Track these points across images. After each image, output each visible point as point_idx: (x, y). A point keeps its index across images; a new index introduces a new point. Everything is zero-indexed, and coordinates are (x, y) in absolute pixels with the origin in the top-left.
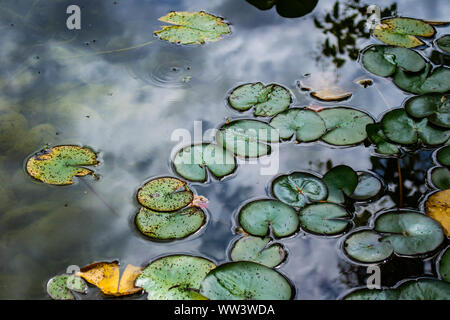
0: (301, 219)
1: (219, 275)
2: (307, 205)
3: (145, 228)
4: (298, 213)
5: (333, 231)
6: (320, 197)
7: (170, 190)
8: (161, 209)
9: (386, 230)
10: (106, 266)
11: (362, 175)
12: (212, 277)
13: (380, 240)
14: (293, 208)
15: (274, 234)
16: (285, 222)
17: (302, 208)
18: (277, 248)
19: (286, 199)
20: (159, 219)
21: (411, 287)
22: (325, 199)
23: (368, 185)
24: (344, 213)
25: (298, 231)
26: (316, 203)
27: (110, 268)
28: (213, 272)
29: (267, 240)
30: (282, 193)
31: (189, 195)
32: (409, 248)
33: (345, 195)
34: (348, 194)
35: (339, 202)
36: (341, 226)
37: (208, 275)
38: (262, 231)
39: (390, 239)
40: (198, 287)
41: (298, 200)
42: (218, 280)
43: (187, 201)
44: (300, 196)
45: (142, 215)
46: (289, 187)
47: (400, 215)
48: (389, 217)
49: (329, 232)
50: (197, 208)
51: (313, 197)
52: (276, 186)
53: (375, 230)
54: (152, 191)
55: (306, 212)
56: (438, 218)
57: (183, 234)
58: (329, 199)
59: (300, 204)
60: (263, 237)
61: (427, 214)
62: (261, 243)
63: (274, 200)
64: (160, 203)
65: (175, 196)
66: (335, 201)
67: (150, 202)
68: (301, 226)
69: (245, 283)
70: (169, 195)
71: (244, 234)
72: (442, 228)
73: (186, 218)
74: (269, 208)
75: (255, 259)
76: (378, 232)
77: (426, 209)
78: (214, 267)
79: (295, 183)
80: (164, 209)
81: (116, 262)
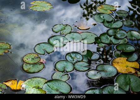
0: (75, 66)
1: (48, 83)
2: (76, 62)
3: (25, 69)
4: (74, 65)
5: (84, 70)
6: (81, 60)
7: (33, 57)
8: (30, 63)
9: (99, 70)
10: (13, 81)
11: (93, 53)
12: (46, 84)
13: (97, 73)
14: (72, 63)
15: (66, 71)
16: (70, 68)
17: (75, 63)
18: (67, 76)
19: (70, 60)
20: (30, 66)
21: (106, 88)
22: (82, 60)
23: (95, 56)
24: (88, 65)
25: (73, 70)
26: (79, 61)
27: (14, 81)
28: (46, 83)
29: (64, 73)
30: (69, 58)
31: (39, 59)
32: (106, 75)
33: (88, 59)
34: (89, 59)
35: (86, 61)
36: (87, 69)
37: (45, 83)
38: (62, 70)
39: (101, 72)
40: (41, 87)
41: (74, 61)
42: (48, 85)
43: (39, 61)
44: (74, 59)
45: (24, 65)
46: (71, 56)
47: (104, 65)
48: (101, 66)
49: (83, 70)
50: (42, 63)
51: (79, 60)
52: (67, 56)
53: (96, 70)
54: (28, 58)
55: (76, 64)
56: (116, 66)
57: (37, 71)
58: (83, 60)
60: (62, 72)
61: (112, 65)
62: (62, 74)
63: (66, 60)
64: (30, 61)
65: (35, 59)
66: (85, 61)
67: (27, 61)
68: (74, 69)
69: (56, 86)
70: (33, 59)
71: (56, 71)
72: (117, 69)
73: (38, 66)
74: (65, 63)
75: (59, 78)
76: (98, 70)
77: (112, 63)
78: (47, 81)
79: (73, 55)
80: (31, 63)
81: (16, 80)
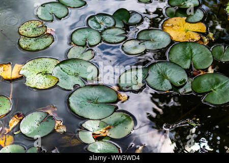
0: (103, 36)
1: (61, 66)
2: (105, 29)
3: (24, 46)
4: (101, 33)
5: (119, 41)
6: (112, 25)
7: (35, 27)
8: (31, 36)
9: (143, 39)
10: (4, 66)
11: (132, 13)
12: (58, 67)
13: (139, 44)
14: (98, 31)
15: (89, 44)
16: (94, 39)
17: (102, 31)
19: (94, 27)
20: (30, 41)
21: (154, 66)
22: (114, 25)
23: (135, 17)
24: (124, 32)
25: (101, 42)
26: (110, 28)
27: (7, 66)
28: (58, 65)
29: (85, 47)
30: (92, 24)
31: (45, 28)
32: (154, 47)
33: (124, 23)
35: (121, 27)
36: (122, 38)
37: (56, 66)
38: (83, 43)
39: (145, 43)
40: (51, 72)
41: (100, 27)
42: (61, 68)
43: (44, 31)
44: (102, 25)
45: (21, 40)
46: (96, 21)
47: (150, 31)
48: (144, 33)
49: (116, 42)
50: (50, 34)
51: (108, 26)
52: (89, 21)
53: (137, 39)
54: (26, 28)
55: (105, 33)
56: (168, 32)
57: (43, 48)
58: (116, 26)
59: (101, 29)
60: (83, 46)
62: (82, 49)
63: (89, 28)
64: (30, 33)
65: (37, 29)
66: (119, 27)
67: (25, 33)
68: (102, 40)
69: (74, 69)
70: (34, 29)
71: (74, 45)
72: (170, 36)
73: (44, 40)
74: (87, 32)
75: (79, 57)
76: (139, 40)
77: (162, 28)
78: (59, 62)
79: (99, 19)
80: (33, 36)
81: (10, 63)
